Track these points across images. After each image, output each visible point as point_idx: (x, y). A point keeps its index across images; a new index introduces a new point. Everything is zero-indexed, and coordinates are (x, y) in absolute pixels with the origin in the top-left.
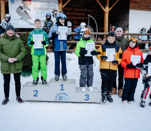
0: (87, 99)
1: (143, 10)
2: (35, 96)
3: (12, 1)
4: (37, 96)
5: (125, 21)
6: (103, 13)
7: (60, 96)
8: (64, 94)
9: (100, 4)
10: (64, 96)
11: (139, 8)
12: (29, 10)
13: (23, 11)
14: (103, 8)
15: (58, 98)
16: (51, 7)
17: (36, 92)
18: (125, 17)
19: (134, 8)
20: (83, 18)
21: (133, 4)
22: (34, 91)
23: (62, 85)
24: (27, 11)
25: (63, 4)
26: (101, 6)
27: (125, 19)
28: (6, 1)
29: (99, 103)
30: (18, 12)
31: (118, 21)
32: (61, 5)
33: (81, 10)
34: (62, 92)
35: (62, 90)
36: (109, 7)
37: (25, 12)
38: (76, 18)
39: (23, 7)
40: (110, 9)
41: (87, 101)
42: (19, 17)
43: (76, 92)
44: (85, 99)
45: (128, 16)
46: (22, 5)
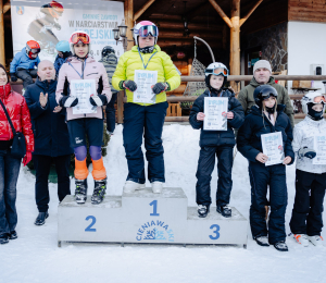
0: (215, 235)
1: (320, 22)
2: (88, 229)
4: (94, 230)
7: (150, 229)
8: (160, 223)
10: (159, 228)
11: (310, 17)
12: (58, 27)
13: (43, 30)
15: (145, 235)
16: (109, 21)
17: (91, 220)
18: (278, 40)
19: (297, 19)
20: (178, 44)
21: (296, 9)
22: (87, 219)
23: (154, 203)
25: (135, 12)
26: (223, 14)
27: (279, 44)
29: (245, 246)
31: (260, 48)
32: (130, 14)
34: (155, 219)
36: (241, 17)
37: (49, 31)
40: (244, 20)
41: (215, 242)
43: (188, 218)
44: (211, 237)
45: (286, 36)
46: (42, 16)
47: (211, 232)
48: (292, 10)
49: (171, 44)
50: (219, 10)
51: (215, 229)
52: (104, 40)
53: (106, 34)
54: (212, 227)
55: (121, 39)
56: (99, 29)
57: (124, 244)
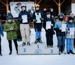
0: (52, 52)
2: (24, 51)
3: (12, 5)
5: (69, 10)
6: (58, 6)
7: (37, 51)
8: (39, 50)
9: (56, 2)
10: (39, 51)
13: (17, 9)
14: (57, 4)
15: (36, 52)
16: (31, 6)
17: (25, 49)
22: (24, 49)
23: (38, 45)
28: (9, 5)
30: (15, 9)
33: (46, 6)
34: (38, 49)
35: (38, 48)
37: (18, 9)
40: (61, 4)
41: (52, 53)
42: (16, 12)
44: (51, 52)
45: (71, 7)
46: (17, 6)
47: (51, 51)
48: (72, 1)
51: (52, 51)
54: (51, 50)
56: (29, 8)
57: (32, 54)
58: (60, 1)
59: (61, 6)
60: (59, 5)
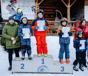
0: (62, 70)
2: (22, 68)
4: (24, 68)
7: (42, 68)
8: (45, 66)
10: (45, 68)
13: (11, 8)
15: (40, 70)
16: (31, 5)
17: (23, 65)
18: (81, 11)
19: (87, 5)
20: (52, 13)
22: (21, 65)
23: (43, 60)
24: (14, 8)
26: (65, 4)
27: (82, 13)
29: (72, 74)
32: (37, 3)
34: (43, 65)
35: (43, 63)
37: (12, 8)
38: (47, 13)
39: (11, 5)
40: (71, 6)
41: (63, 72)
43: (54, 65)
44: (61, 71)
45: (84, 10)
46: (10, 4)
48: (86, 2)
49: (49, 13)
50: (64, 2)
51: (63, 68)
52: (29, 11)
53: (30, 9)
54: (61, 67)
55: (34, 10)
56: (27, 8)
57: (33, 73)
58: (69, 1)
59: (70, 8)
60: (69, 6)
